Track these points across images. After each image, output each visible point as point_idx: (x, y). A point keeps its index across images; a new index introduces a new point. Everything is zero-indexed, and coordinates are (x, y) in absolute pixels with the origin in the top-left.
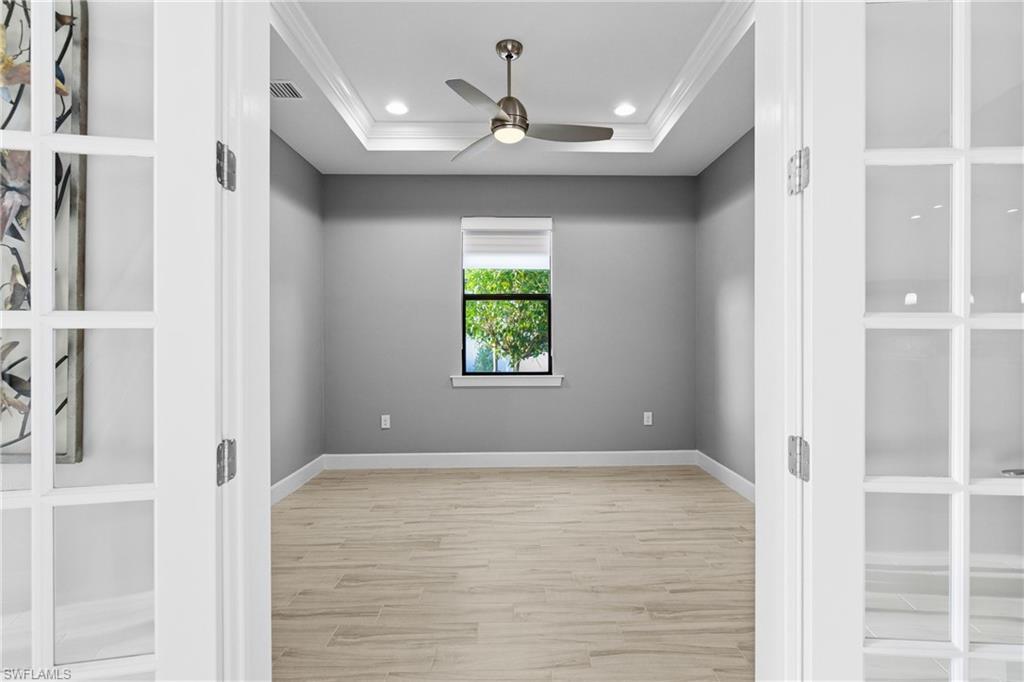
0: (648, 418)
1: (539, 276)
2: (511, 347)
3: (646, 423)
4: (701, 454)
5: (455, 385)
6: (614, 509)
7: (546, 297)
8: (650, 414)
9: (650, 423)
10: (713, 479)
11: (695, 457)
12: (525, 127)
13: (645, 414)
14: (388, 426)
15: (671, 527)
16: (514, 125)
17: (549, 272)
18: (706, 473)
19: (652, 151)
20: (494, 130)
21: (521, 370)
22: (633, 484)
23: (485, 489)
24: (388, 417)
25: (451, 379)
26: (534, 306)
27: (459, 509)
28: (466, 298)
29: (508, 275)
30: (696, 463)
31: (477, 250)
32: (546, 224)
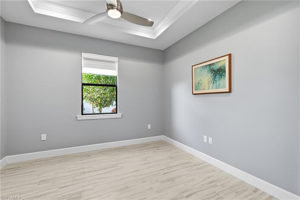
0: (149, 127)
1: (113, 78)
2: (99, 104)
3: (149, 128)
4: (165, 136)
5: (78, 119)
6: (147, 162)
7: (115, 86)
8: (150, 125)
9: (150, 128)
10: (171, 144)
11: (163, 137)
12: (122, 12)
13: (149, 125)
14: (45, 139)
15: (169, 166)
16: (117, 9)
17: (117, 76)
18: (167, 143)
19: (155, 39)
20: (108, 9)
21: (102, 112)
22: (149, 150)
23: (95, 161)
24: (45, 135)
25: (77, 117)
26: (109, 89)
27: (86, 174)
28: (84, 84)
29: (99, 77)
30: (163, 139)
31: (87, 66)
32: (116, 59)
